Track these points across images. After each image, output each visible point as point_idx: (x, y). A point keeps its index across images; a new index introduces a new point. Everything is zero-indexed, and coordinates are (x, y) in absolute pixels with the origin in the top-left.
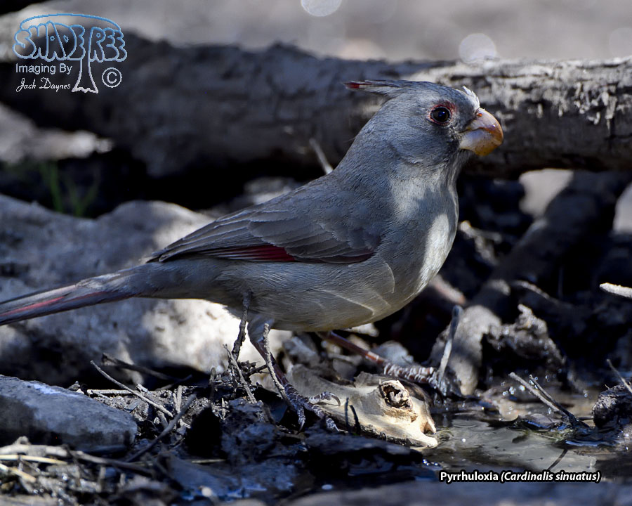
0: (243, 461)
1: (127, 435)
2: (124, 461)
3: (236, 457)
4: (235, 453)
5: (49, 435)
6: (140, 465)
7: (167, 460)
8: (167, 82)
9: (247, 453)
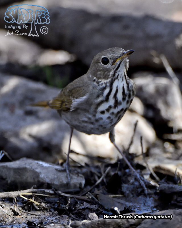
0: (131, 196)
1: (81, 184)
2: (79, 196)
3: (128, 194)
4: (128, 192)
5: (46, 184)
6: (86, 198)
7: (98, 196)
8: (98, 31)
9: (133, 192)
